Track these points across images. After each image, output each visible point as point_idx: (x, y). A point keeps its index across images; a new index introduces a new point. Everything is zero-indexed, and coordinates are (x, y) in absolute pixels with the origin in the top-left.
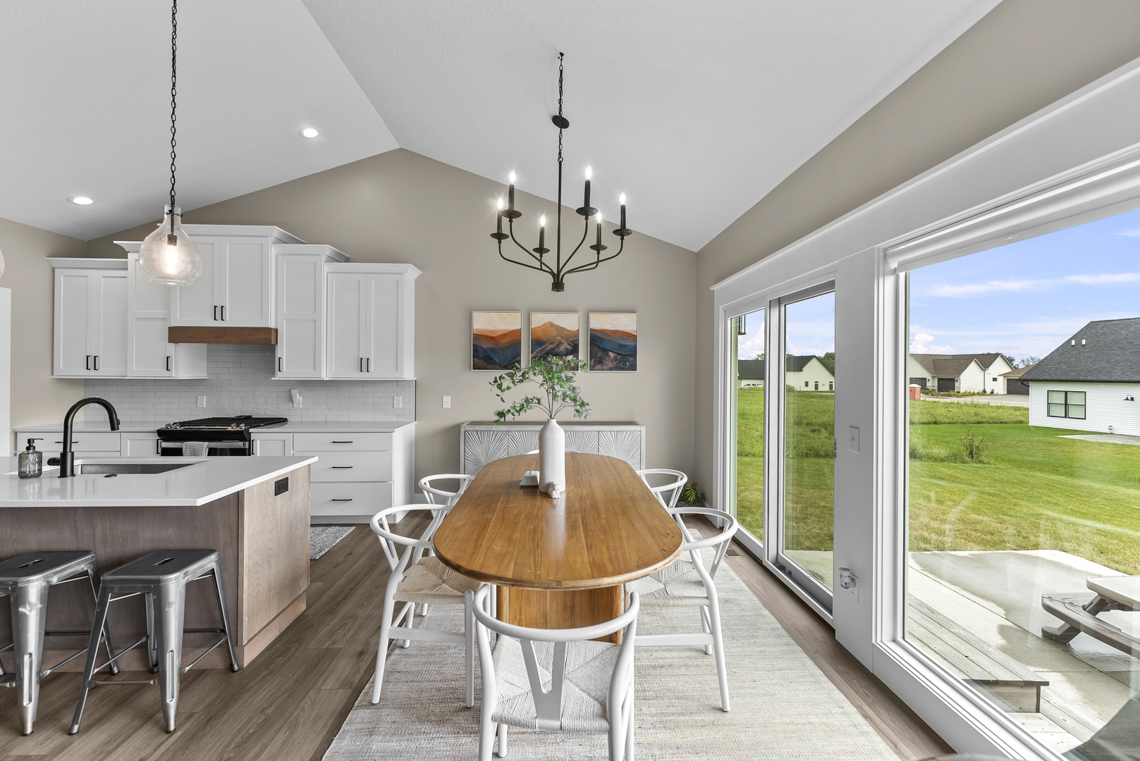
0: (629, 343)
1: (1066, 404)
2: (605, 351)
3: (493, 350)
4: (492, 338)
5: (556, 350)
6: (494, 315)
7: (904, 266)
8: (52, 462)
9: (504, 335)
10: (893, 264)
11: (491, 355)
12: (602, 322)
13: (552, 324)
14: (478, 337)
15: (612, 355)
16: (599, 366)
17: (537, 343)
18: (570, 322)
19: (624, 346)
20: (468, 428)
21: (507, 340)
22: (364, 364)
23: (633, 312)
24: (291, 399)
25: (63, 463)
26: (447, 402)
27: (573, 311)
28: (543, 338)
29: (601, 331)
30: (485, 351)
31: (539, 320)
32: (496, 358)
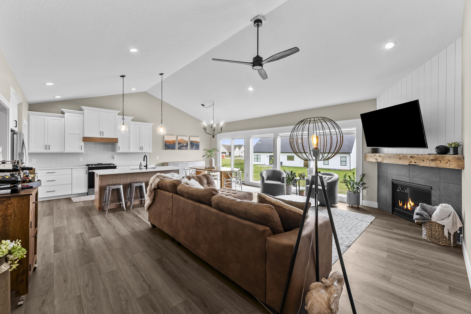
0: (198, 144)
1: (257, 158)
2: (193, 145)
3: (170, 145)
4: (169, 142)
5: (183, 145)
6: (170, 136)
7: (253, 138)
8: (144, 166)
9: (172, 141)
10: (252, 138)
11: (169, 146)
12: (192, 139)
13: (182, 139)
14: (166, 142)
15: (194, 146)
16: (192, 149)
17: (179, 143)
18: (186, 139)
19: (197, 144)
20: (170, 163)
21: (173, 142)
22: (141, 148)
23: (198, 137)
24: (114, 158)
25: (146, 166)
26: (157, 158)
27: (186, 136)
28: (181, 142)
29: (192, 141)
30: (168, 145)
31: (180, 138)
32: (170, 147)
